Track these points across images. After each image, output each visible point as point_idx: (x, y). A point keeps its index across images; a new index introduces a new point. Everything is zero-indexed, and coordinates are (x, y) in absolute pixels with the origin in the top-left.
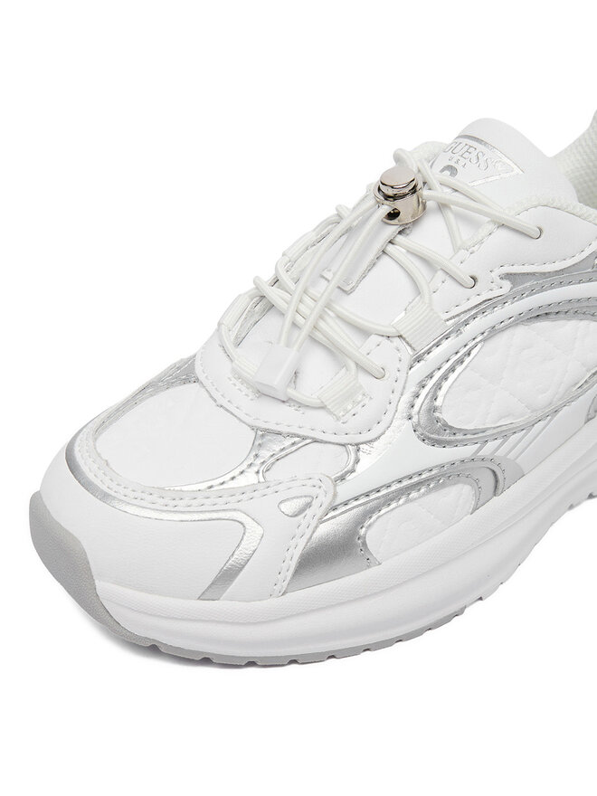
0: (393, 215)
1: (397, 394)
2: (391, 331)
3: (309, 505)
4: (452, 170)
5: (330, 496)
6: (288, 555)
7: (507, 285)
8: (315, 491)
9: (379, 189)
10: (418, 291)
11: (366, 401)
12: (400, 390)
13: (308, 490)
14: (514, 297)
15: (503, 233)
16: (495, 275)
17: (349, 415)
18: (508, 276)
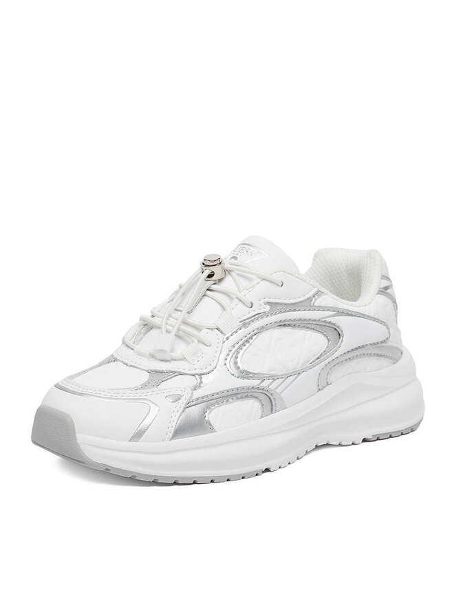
0: (210, 276)
1: (218, 353)
2: (213, 326)
3: (179, 399)
4: (235, 258)
5: (189, 395)
6: (172, 420)
7: (268, 308)
8: (182, 393)
9: (203, 264)
10: (224, 309)
11: (203, 355)
12: (220, 350)
13: (179, 392)
14: (272, 313)
15: (264, 283)
16: (262, 302)
17: (195, 362)
18: (268, 303)
